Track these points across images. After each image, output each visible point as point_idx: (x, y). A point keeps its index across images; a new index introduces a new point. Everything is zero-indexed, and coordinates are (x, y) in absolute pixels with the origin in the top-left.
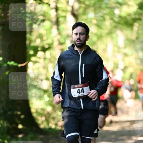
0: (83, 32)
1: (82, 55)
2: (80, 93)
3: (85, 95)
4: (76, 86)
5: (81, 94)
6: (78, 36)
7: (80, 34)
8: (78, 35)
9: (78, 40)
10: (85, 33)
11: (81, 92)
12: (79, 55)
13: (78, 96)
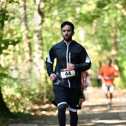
0: (69, 29)
1: (69, 46)
2: (67, 75)
3: (71, 76)
4: (64, 70)
5: (69, 75)
6: (66, 33)
7: (67, 30)
8: (66, 31)
9: (66, 35)
10: (71, 30)
11: (69, 74)
12: (67, 46)
13: (66, 77)
